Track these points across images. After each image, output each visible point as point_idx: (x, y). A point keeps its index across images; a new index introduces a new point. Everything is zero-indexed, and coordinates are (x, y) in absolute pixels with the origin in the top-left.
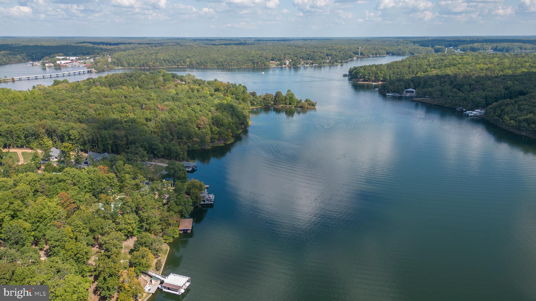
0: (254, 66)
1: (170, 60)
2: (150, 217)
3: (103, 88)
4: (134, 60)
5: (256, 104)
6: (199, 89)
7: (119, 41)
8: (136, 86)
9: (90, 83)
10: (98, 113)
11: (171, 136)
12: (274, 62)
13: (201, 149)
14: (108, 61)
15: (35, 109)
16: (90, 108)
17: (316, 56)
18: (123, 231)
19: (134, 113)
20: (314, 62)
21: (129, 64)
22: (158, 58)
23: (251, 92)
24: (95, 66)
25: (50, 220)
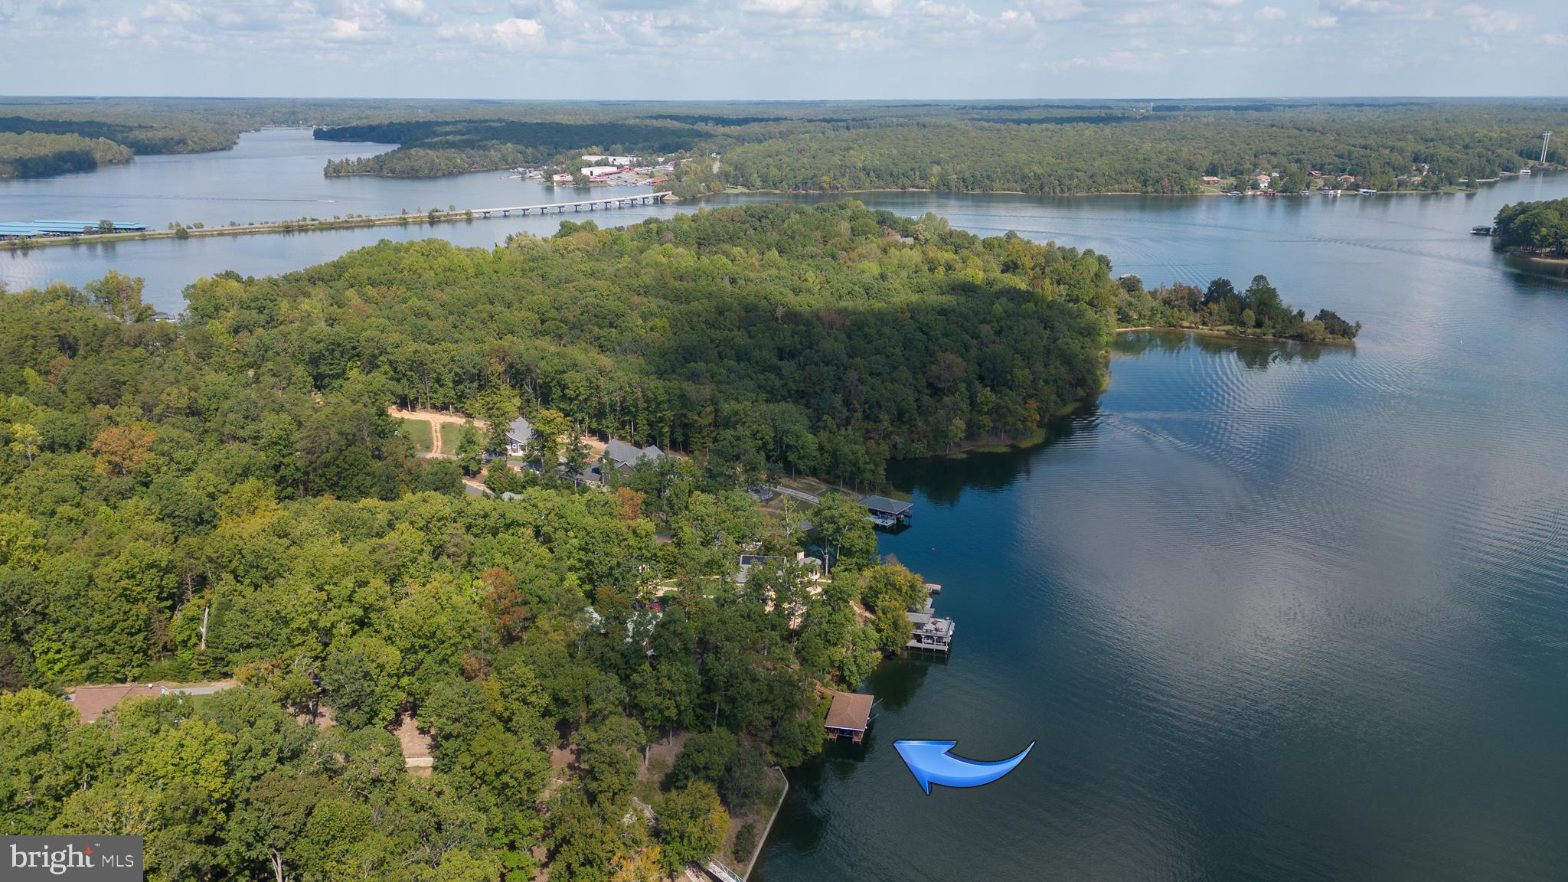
0: (1147, 192)
1: (883, 168)
2: (737, 678)
3: (681, 250)
4: (780, 168)
5: (1135, 317)
6: (953, 263)
7: (751, 113)
8: (769, 248)
9: (651, 232)
10: (649, 324)
11: (845, 411)
12: (1215, 178)
13: (932, 457)
14: (711, 169)
15: (492, 303)
16: (631, 309)
17: (1371, 160)
18: (650, 713)
19: (749, 332)
20: (1364, 180)
21: (765, 180)
22: (848, 164)
23: (1124, 276)
24: (676, 183)
25: (453, 648)
